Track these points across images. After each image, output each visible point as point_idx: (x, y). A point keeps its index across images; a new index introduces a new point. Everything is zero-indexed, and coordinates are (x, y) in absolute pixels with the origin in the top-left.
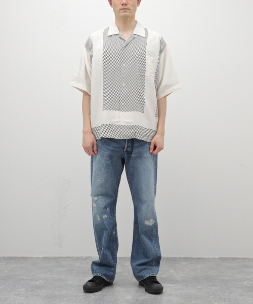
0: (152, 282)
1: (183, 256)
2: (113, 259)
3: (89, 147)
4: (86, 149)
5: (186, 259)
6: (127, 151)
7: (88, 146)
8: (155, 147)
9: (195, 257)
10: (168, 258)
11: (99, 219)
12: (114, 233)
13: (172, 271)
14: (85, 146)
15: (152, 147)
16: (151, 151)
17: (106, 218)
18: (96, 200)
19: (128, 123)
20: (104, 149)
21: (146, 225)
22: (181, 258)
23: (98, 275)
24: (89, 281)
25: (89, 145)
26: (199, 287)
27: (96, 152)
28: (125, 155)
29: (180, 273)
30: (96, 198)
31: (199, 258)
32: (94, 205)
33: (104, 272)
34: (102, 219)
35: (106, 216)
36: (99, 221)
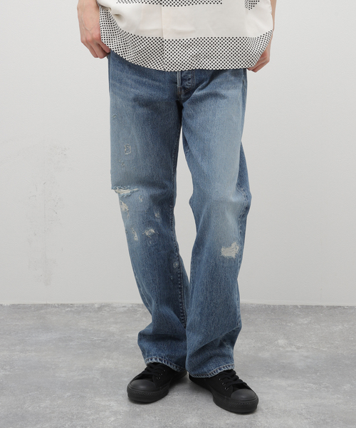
1: (299, 303)
2: (181, 320)
6: (184, 88)
9: (325, 304)
11: (136, 238)
12: (176, 264)
17: (153, 235)
18: (128, 196)
19: (179, 33)
20: (129, 82)
22: (296, 306)
26: (347, 387)
30: (127, 192)
32: (125, 207)
34: (144, 239)
35: (153, 231)
36: (136, 242)
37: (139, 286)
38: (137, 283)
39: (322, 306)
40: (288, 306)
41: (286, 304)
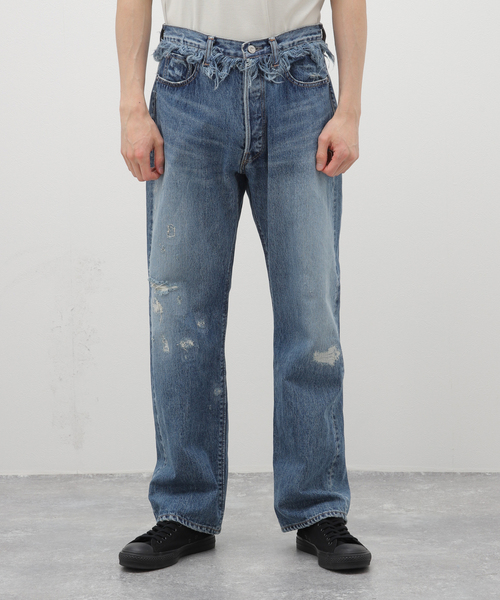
0: (339, 539)
1: (423, 469)
3: (141, 158)
4: (133, 163)
5: (432, 476)
7: (137, 154)
8: (330, 153)
9: (458, 470)
10: (381, 474)
12: (218, 391)
13: (386, 506)
14: (130, 154)
15: (322, 153)
16: (320, 167)
17: (191, 349)
21: (316, 366)
22: (419, 474)
23: (171, 518)
24: (140, 539)
25: (142, 150)
27: (160, 171)
28: (248, 167)
29: (409, 511)
30: (165, 289)
31: (471, 474)
33: (188, 508)
34: (178, 351)
35: (191, 343)
36: (166, 354)
37: (155, 412)
38: (154, 407)
39: (455, 473)
40: (408, 474)
41: (405, 470)
